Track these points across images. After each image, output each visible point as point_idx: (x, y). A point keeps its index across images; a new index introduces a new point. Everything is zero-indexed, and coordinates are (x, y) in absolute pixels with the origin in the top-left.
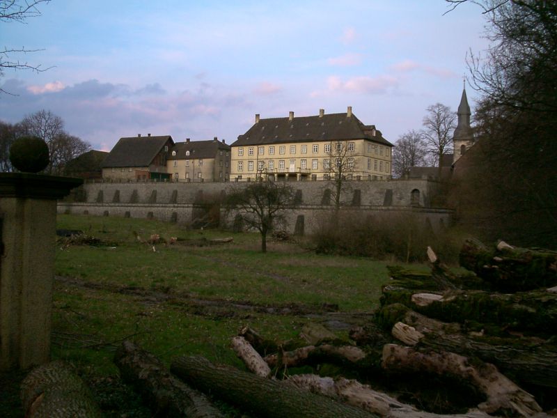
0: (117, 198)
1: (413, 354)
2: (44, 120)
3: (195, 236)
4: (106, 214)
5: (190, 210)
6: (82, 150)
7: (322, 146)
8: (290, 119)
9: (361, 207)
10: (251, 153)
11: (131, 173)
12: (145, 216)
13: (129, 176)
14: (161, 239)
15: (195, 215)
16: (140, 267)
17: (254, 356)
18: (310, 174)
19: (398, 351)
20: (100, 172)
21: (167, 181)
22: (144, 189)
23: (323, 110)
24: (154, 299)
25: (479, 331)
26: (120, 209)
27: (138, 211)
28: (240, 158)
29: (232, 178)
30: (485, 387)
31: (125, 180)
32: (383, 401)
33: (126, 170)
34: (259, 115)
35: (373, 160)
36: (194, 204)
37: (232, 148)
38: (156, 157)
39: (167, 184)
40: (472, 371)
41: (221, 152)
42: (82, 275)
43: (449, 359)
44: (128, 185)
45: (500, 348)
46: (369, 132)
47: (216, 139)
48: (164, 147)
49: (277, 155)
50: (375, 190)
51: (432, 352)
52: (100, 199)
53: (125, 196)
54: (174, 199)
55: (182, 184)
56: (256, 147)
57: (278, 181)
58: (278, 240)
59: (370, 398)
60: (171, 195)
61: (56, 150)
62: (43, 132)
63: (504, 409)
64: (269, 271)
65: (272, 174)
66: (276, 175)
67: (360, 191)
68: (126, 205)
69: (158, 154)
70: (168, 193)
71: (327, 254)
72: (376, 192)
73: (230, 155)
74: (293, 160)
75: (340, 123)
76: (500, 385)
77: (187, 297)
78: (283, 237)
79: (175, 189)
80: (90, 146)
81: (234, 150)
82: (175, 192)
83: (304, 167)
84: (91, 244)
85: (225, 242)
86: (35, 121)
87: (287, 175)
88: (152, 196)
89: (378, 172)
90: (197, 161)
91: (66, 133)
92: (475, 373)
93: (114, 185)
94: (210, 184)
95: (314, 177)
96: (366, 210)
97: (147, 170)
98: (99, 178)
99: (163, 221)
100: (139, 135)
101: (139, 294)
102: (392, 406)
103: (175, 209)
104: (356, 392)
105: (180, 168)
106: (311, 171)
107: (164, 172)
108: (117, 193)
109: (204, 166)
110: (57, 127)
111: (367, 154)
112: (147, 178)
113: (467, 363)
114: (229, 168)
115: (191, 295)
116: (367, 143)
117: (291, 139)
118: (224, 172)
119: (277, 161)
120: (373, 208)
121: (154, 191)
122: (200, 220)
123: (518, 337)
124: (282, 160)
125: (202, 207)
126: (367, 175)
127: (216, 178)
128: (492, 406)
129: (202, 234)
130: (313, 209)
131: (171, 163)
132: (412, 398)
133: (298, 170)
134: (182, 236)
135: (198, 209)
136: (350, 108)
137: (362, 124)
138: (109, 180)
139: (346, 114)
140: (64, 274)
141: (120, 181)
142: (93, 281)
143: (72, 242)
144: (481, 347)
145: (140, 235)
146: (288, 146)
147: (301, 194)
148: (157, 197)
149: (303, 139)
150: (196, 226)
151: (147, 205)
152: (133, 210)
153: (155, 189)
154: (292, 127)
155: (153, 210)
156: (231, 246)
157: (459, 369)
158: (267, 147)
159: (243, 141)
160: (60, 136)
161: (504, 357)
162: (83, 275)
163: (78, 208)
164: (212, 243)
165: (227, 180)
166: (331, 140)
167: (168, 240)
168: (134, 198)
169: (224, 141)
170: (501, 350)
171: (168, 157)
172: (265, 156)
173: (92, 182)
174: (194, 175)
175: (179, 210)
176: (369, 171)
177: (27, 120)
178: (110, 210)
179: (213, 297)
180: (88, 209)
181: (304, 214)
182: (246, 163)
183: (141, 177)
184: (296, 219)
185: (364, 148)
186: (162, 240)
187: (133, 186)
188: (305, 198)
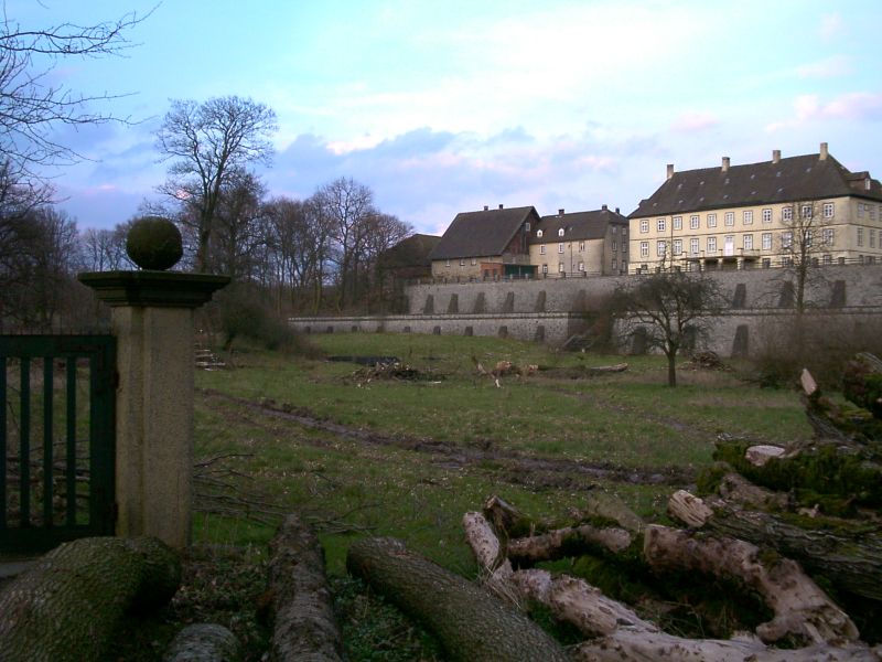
0: (454, 307)
1: (683, 542)
2: (343, 193)
3: (570, 361)
4: (437, 330)
5: (565, 321)
6: (400, 235)
7: (777, 210)
8: (724, 169)
9: (844, 310)
10: (661, 227)
11: (475, 267)
12: (495, 333)
13: (471, 273)
14: (513, 368)
15: (572, 329)
16: (465, 410)
17: (487, 542)
18: (759, 257)
19: (663, 536)
20: (429, 266)
21: (529, 278)
22: (494, 292)
23: (779, 152)
24: (463, 459)
25: (811, 506)
26: (457, 324)
27: (485, 325)
28: (644, 236)
29: (632, 268)
30: (773, 597)
31: (465, 278)
32: (610, 613)
33: (468, 262)
34: (672, 166)
35: (866, 230)
36: (570, 313)
37: (631, 221)
38: (512, 241)
39: (530, 282)
40: (758, 570)
41: (614, 229)
42: (369, 423)
43: (731, 551)
44: (471, 285)
45: (814, 534)
46: (860, 183)
47: (605, 207)
48: (523, 225)
49: (704, 229)
50: (871, 280)
51: (710, 539)
52: (429, 309)
53: (465, 302)
54: (541, 305)
55: (553, 282)
56: (668, 218)
57: (707, 271)
58: (703, 367)
59: (593, 608)
60: (536, 298)
61: (363, 236)
62: (343, 211)
63: (793, 635)
64: (667, 417)
65: (696, 261)
66: (702, 261)
67: (843, 282)
68: (467, 316)
69: (515, 236)
70: (532, 296)
71: (777, 388)
72: (872, 284)
73: (628, 231)
74: (730, 236)
75: (809, 170)
76: (796, 595)
77: (515, 456)
78: (711, 361)
79: (541, 289)
80: (412, 228)
81: (634, 224)
82: (543, 295)
83: (748, 247)
84: (404, 377)
85: (615, 371)
86: (331, 195)
87: (720, 260)
88: (507, 301)
89: (877, 250)
90: (575, 245)
91: (377, 210)
92: (763, 574)
93: (448, 286)
94: (597, 280)
95: (767, 263)
96: (852, 313)
97: (498, 261)
98: (426, 276)
99: (523, 340)
100: (486, 208)
101: (442, 451)
102: (621, 622)
103: (540, 321)
104: (576, 598)
105: (550, 257)
106: (761, 253)
107: (525, 263)
108: (455, 297)
109: (587, 252)
110: (363, 201)
111: (856, 220)
112: (499, 273)
113: (754, 558)
114: (626, 252)
115: (523, 453)
116: (855, 202)
117: (725, 203)
118: (619, 259)
119: (703, 239)
120: (865, 310)
121: (509, 294)
122: (580, 337)
123: (868, 517)
124: (711, 237)
125: (584, 317)
126: (856, 255)
127: (607, 270)
128: (775, 629)
129: (582, 359)
130: (763, 314)
131: (536, 250)
132: (689, 613)
133: (738, 253)
134: (546, 363)
135: (576, 320)
136: (824, 146)
137: (846, 170)
138: (442, 279)
139: (818, 155)
140: (345, 423)
141: (458, 279)
142: (383, 432)
143: (377, 375)
144: (787, 532)
145: (484, 363)
146: (721, 213)
147: (745, 291)
148: (515, 303)
149: (747, 200)
150: (573, 347)
151: (498, 315)
152: (475, 323)
153: (511, 290)
154: (727, 181)
155: (508, 323)
156: (625, 378)
157: (741, 568)
158: (686, 217)
159: (647, 209)
160: (369, 214)
161: (818, 550)
162: (372, 424)
163: (395, 323)
164: (592, 373)
165: (624, 272)
166: (794, 201)
167: (524, 369)
168: (480, 306)
169: (618, 210)
170: (815, 538)
171: (531, 240)
172: (684, 232)
173: (416, 283)
174: (572, 267)
175: (547, 323)
176: (859, 248)
177: (320, 194)
178: (442, 324)
179: (558, 456)
180: (411, 324)
181: (746, 322)
182: (653, 244)
183: (490, 273)
184: (735, 332)
185: (851, 211)
186: (514, 370)
187: (477, 287)
188: (750, 297)
